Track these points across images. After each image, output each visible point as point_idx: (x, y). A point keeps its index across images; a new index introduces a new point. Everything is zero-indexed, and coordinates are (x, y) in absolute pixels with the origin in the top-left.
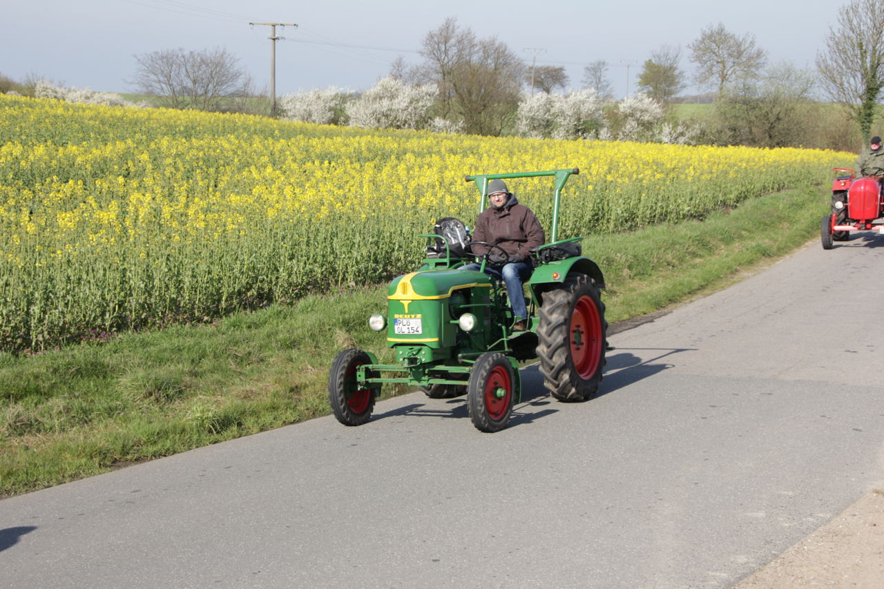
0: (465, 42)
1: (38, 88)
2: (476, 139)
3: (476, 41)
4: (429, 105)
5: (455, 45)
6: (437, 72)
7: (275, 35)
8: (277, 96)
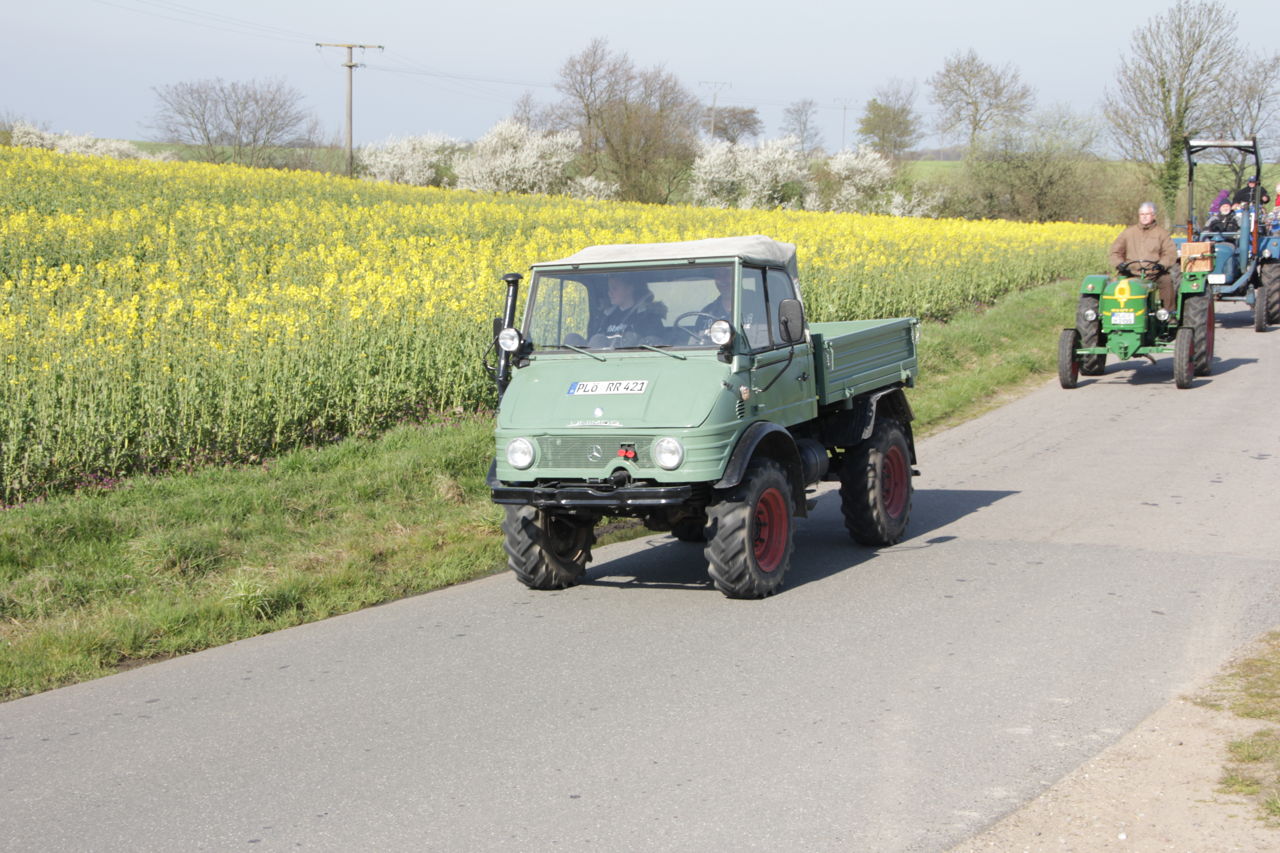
0: (620, 73)
1: (17, 132)
2: (633, 208)
3: (635, 71)
4: (566, 160)
5: (604, 77)
6: (580, 114)
7: (351, 61)
8: (355, 146)
